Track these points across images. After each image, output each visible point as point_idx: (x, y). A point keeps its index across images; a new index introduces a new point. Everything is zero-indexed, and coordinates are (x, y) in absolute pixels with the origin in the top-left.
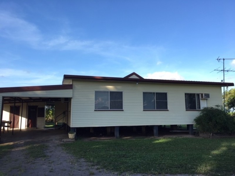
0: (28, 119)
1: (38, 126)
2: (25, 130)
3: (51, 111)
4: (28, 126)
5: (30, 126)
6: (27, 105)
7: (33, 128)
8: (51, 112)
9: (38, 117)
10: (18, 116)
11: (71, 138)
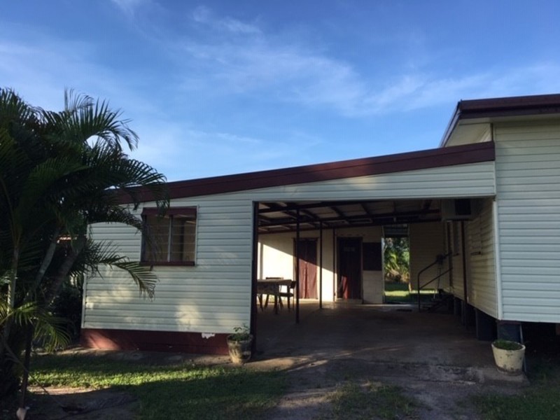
0: (337, 273)
1: (365, 296)
2: (332, 307)
3: (392, 252)
4: (340, 293)
5: (345, 295)
6: (334, 234)
7: (352, 301)
8: (394, 256)
9: (365, 269)
10: (315, 266)
11: (509, 367)
